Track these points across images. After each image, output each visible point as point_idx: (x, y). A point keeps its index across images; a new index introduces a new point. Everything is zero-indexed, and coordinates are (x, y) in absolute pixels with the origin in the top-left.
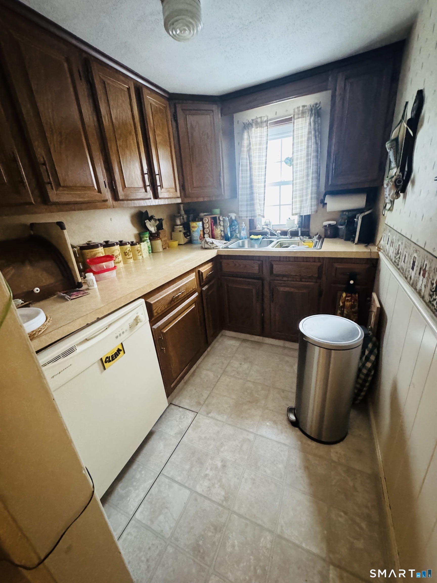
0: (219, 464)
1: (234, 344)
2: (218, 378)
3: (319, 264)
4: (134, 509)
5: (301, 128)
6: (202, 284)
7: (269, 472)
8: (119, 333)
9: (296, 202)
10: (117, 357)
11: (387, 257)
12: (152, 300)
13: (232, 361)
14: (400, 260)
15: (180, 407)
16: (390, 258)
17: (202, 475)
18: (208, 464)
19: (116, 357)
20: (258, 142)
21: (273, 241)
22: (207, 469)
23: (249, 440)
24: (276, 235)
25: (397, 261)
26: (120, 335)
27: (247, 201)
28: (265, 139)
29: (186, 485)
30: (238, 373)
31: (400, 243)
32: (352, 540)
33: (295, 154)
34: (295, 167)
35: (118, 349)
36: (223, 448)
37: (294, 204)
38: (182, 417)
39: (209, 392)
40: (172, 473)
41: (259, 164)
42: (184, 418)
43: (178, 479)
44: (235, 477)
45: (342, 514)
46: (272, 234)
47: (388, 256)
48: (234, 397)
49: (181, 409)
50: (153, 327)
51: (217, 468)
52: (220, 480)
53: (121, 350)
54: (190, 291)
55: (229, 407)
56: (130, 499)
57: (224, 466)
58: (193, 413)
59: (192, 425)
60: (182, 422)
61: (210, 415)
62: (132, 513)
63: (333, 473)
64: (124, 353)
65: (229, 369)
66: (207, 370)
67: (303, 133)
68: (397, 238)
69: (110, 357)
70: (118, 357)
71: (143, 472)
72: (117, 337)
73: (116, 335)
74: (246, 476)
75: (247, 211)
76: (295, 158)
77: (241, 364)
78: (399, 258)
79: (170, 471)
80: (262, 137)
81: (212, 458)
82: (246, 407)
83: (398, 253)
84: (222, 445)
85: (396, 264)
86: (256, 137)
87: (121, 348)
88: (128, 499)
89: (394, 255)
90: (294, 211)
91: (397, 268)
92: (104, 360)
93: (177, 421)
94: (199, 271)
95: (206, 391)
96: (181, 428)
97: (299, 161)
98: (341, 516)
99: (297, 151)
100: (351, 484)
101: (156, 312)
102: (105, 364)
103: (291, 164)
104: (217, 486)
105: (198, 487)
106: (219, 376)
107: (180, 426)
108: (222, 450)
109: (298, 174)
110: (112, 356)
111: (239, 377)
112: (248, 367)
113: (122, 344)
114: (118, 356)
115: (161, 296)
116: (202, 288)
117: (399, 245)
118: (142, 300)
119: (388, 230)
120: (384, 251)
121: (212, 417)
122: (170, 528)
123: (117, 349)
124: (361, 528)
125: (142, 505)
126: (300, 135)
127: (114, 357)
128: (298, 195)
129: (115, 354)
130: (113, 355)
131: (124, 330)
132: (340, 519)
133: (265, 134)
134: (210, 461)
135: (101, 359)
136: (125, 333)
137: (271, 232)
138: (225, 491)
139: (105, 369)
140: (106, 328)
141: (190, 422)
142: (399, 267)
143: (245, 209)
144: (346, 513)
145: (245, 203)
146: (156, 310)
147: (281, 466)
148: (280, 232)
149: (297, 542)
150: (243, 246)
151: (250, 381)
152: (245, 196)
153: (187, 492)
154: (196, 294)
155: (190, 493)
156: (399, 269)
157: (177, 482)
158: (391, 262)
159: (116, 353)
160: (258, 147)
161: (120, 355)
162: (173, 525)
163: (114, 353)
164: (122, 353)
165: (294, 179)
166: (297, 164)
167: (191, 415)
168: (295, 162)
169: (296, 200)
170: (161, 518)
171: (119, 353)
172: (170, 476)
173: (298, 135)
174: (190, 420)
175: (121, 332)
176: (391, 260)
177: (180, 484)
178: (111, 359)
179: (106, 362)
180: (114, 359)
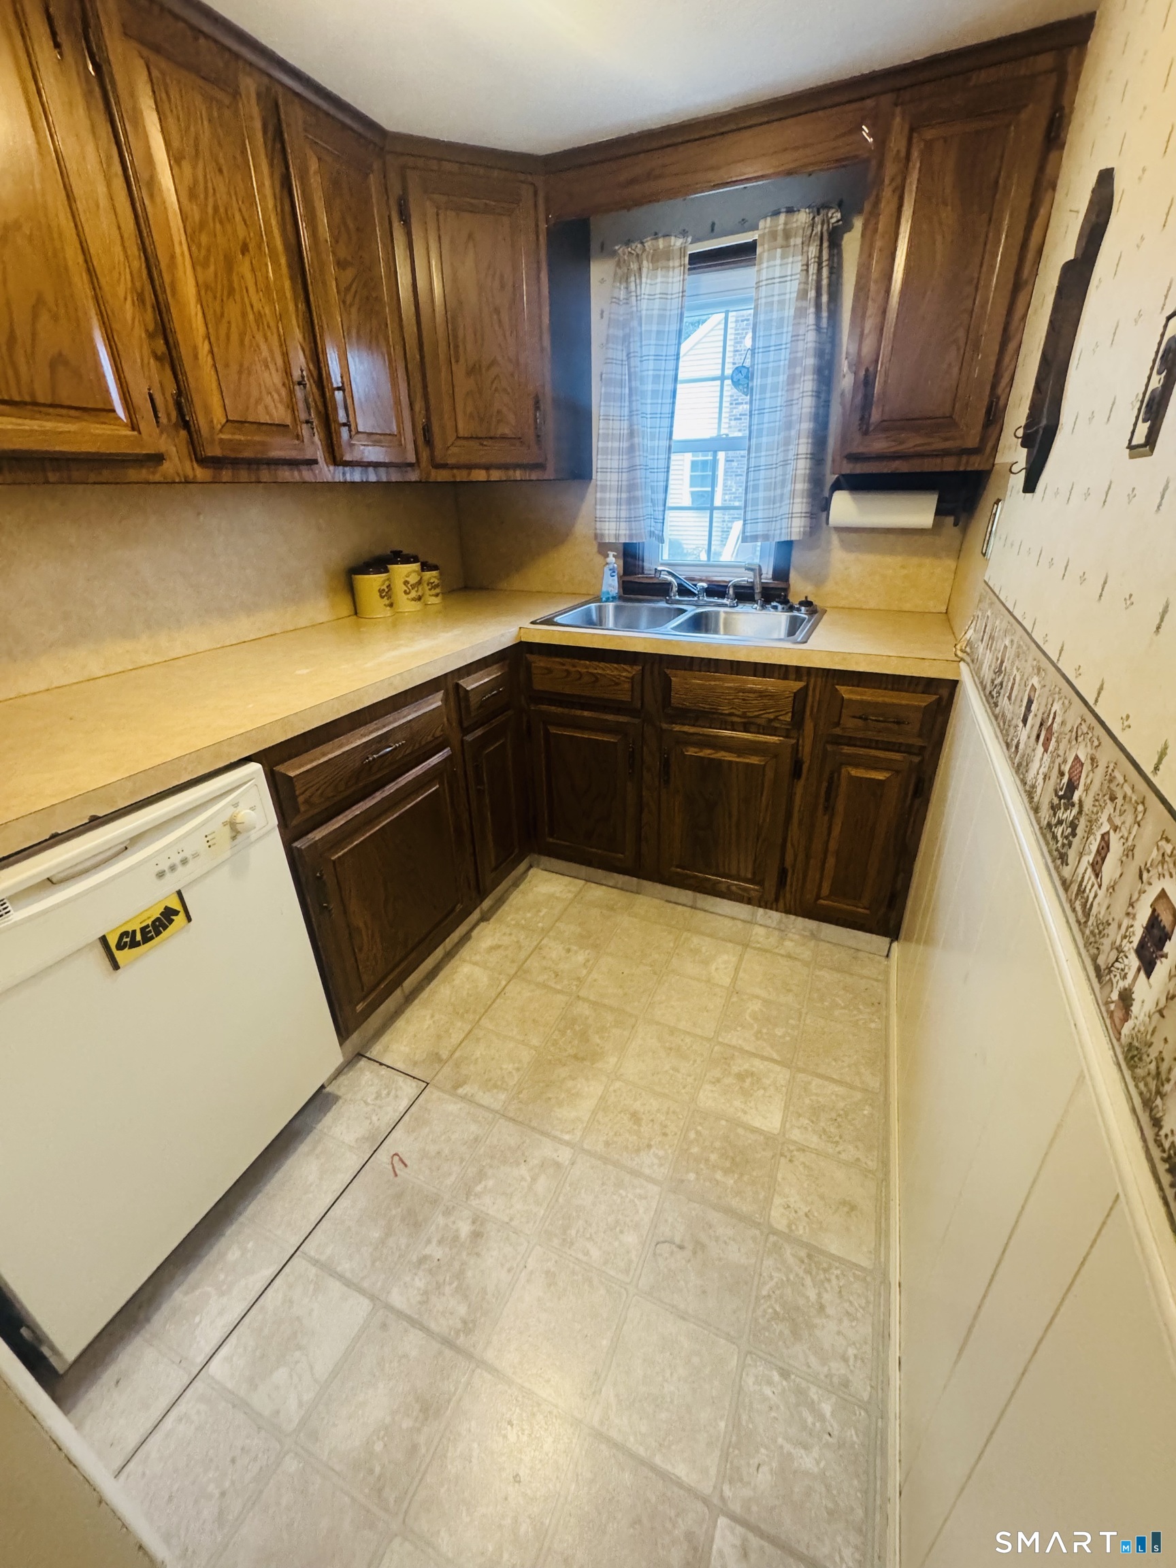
0: (465, 1229)
1: (558, 895)
2: (500, 989)
3: (797, 685)
4: (208, 1350)
5: (780, 277)
6: (465, 725)
7: (595, 1253)
8: (169, 863)
9: (755, 501)
10: (161, 932)
11: (976, 679)
12: (294, 770)
13: (544, 942)
14: (1002, 691)
15: (381, 1064)
16: (981, 683)
17: (414, 1259)
18: (433, 1228)
19: (158, 933)
20: (656, 312)
21: (683, 611)
22: (429, 1241)
23: (558, 1165)
24: (694, 594)
25: (994, 693)
26: (173, 868)
27: (620, 490)
28: (676, 303)
29: (365, 1284)
30: (557, 975)
31: (1007, 642)
32: (788, 1447)
33: (759, 358)
34: (756, 396)
35: (167, 908)
36: (483, 1183)
37: (749, 509)
38: (384, 1092)
39: (467, 1027)
40: (329, 1251)
41: (656, 378)
42: (388, 1094)
43: (345, 1267)
44: (502, 1265)
45: (776, 1377)
46: (683, 591)
47: (979, 678)
48: (535, 1042)
49: (384, 1071)
50: (297, 844)
51: (456, 1238)
52: (459, 1276)
53: (176, 913)
54: (423, 743)
55: (518, 1069)
56: (200, 1321)
57: (476, 1235)
58: (414, 1083)
59: (407, 1117)
60: (380, 1107)
61: (460, 1091)
62: (201, 1360)
63: (769, 1262)
64: (189, 919)
65: (534, 964)
66: (476, 964)
67: (785, 294)
68: (1004, 625)
69: (134, 932)
70: (165, 934)
71: (250, 1245)
72: (161, 875)
73: (160, 868)
74: (531, 1264)
75: (618, 519)
76: (758, 367)
77: (569, 951)
78: (1001, 684)
79: (322, 1245)
80: (669, 297)
81: (447, 1212)
82: (563, 1072)
83: (1000, 671)
84: (481, 1175)
85: (992, 701)
86: (651, 297)
87: (176, 905)
88: (197, 1319)
89: (992, 675)
90: (748, 527)
91: (993, 713)
92: (113, 943)
93: (366, 1103)
94: (457, 686)
95: (459, 1024)
96: (377, 1124)
97: (769, 380)
98: (770, 1383)
99: (766, 350)
100: (812, 1294)
101: (306, 801)
102: (119, 955)
103: (749, 391)
104: (447, 1290)
105: (395, 1291)
106: (504, 983)
107: (374, 1118)
108: (479, 1188)
109: (766, 418)
110: (143, 930)
111: (559, 987)
112: (588, 961)
113: (179, 893)
114: (165, 928)
115: (324, 755)
116: (466, 735)
117: (1006, 647)
118: (255, 768)
119: (988, 601)
120: (973, 661)
121: (463, 1098)
122: (300, 1405)
123: (162, 910)
124: (821, 1417)
125: (233, 1339)
126: (776, 298)
127: (150, 932)
128: (761, 482)
129: (154, 922)
130: (147, 926)
131: (187, 854)
132: (768, 1391)
133: (677, 288)
134: (441, 1220)
135: (104, 940)
136: (190, 865)
137: (680, 585)
138: (469, 1306)
139: (116, 966)
140: (123, 846)
141: (402, 1109)
142: (997, 710)
143: (613, 514)
144: (785, 1374)
145: (614, 495)
146: (308, 794)
147: (630, 1239)
148: (705, 585)
149: (641, 1451)
150: (600, 623)
151: (585, 1000)
152: (615, 476)
153: (366, 1304)
154: (446, 752)
155: (371, 1307)
156: (996, 717)
157: (341, 1277)
158: (982, 693)
159: (158, 919)
160: (655, 328)
161: (171, 928)
162: (308, 1397)
163: (149, 922)
164: (179, 919)
165: (754, 434)
166: (763, 389)
167: (408, 1089)
168: (757, 382)
169: (755, 495)
170: (281, 1375)
171: (171, 921)
172: (323, 1258)
173: (770, 300)
174: (404, 1104)
175: (176, 859)
176: (984, 689)
177: (348, 1283)
178: (139, 937)
179: (120, 946)
180: (152, 938)
